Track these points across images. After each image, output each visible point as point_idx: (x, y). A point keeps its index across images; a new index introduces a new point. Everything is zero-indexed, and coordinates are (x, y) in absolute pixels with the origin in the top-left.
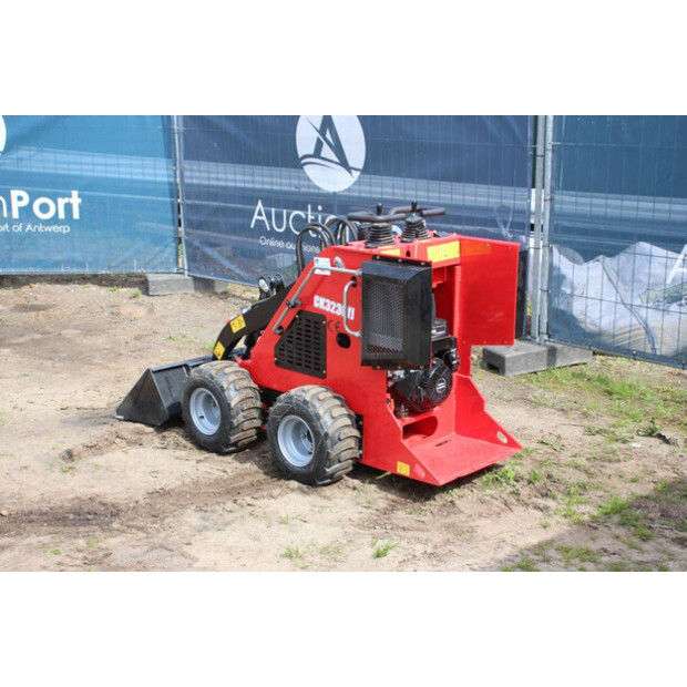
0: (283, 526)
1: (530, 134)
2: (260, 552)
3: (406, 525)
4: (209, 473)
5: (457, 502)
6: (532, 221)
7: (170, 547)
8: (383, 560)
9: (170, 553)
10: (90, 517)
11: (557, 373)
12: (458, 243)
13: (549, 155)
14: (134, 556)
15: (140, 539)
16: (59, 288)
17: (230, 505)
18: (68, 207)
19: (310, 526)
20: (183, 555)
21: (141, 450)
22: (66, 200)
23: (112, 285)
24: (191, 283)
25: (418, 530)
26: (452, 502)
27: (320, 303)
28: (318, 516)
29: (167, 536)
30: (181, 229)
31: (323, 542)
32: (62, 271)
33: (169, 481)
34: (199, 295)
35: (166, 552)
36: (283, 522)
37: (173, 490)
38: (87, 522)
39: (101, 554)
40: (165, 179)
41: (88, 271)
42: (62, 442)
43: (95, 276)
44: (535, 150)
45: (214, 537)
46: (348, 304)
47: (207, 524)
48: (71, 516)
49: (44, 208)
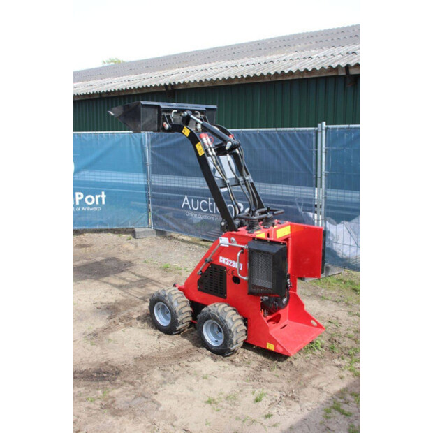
0: (204, 380)
1: (314, 168)
2: (194, 399)
3: (269, 379)
4: (166, 345)
5: (293, 362)
6: (316, 203)
7: (146, 396)
8: (260, 403)
9: (146, 400)
10: (105, 375)
11: (329, 279)
12: (289, 227)
13: (324, 177)
14: (127, 402)
15: (130, 390)
16: (96, 235)
17: (177, 367)
18: (100, 199)
19: (219, 380)
20: (153, 401)
21: (131, 329)
22: (99, 196)
23: (119, 233)
24: (155, 232)
25: (276, 382)
26: (291, 362)
27: (223, 260)
28: (223, 373)
29: (145, 388)
30: (150, 205)
31: (227, 391)
32: (97, 227)
33: (145, 351)
34: (158, 238)
35: (144, 400)
36: (205, 378)
37: (147, 356)
38: (103, 379)
39: (110, 401)
40: (143, 183)
41: (108, 227)
42: (93, 324)
43: (111, 230)
44: (316, 175)
45: (169, 388)
46: (240, 262)
47: (165, 379)
48: (95, 375)
49: (90, 200)
